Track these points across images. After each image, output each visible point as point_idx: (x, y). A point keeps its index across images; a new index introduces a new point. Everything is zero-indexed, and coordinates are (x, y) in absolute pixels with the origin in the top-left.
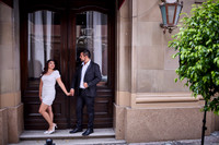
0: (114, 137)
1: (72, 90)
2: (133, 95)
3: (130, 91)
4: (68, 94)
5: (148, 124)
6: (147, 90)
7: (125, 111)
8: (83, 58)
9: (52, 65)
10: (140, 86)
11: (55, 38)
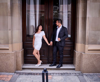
0: (74, 69)
1: (51, 42)
2: (87, 46)
4: (49, 44)
6: (95, 43)
7: (81, 55)
8: (58, 24)
9: (41, 28)
11: (41, 12)
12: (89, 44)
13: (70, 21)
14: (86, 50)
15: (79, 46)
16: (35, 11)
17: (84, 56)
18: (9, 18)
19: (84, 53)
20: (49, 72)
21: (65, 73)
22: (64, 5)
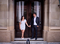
5: (54, 37)
6: (54, 26)
10: (52, 25)
11: (24, 10)
12: (51, 26)
13: (40, 14)
15: (45, 28)
18: (8, 12)
19: (48, 31)
20: (30, 42)
21: (38, 43)
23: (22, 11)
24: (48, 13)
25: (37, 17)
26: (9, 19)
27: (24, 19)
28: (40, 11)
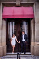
0: (31, 54)
3: (35, 42)
10: (38, 40)
13: (28, 32)
14: (36, 45)
15: (32, 43)
16: (12, 29)
17: (35, 48)
21: (26, 56)
22: (25, 26)
23: (12, 31)
24: (34, 30)
25: (25, 34)
26: (2, 36)
27: (15, 36)
28: (28, 30)
